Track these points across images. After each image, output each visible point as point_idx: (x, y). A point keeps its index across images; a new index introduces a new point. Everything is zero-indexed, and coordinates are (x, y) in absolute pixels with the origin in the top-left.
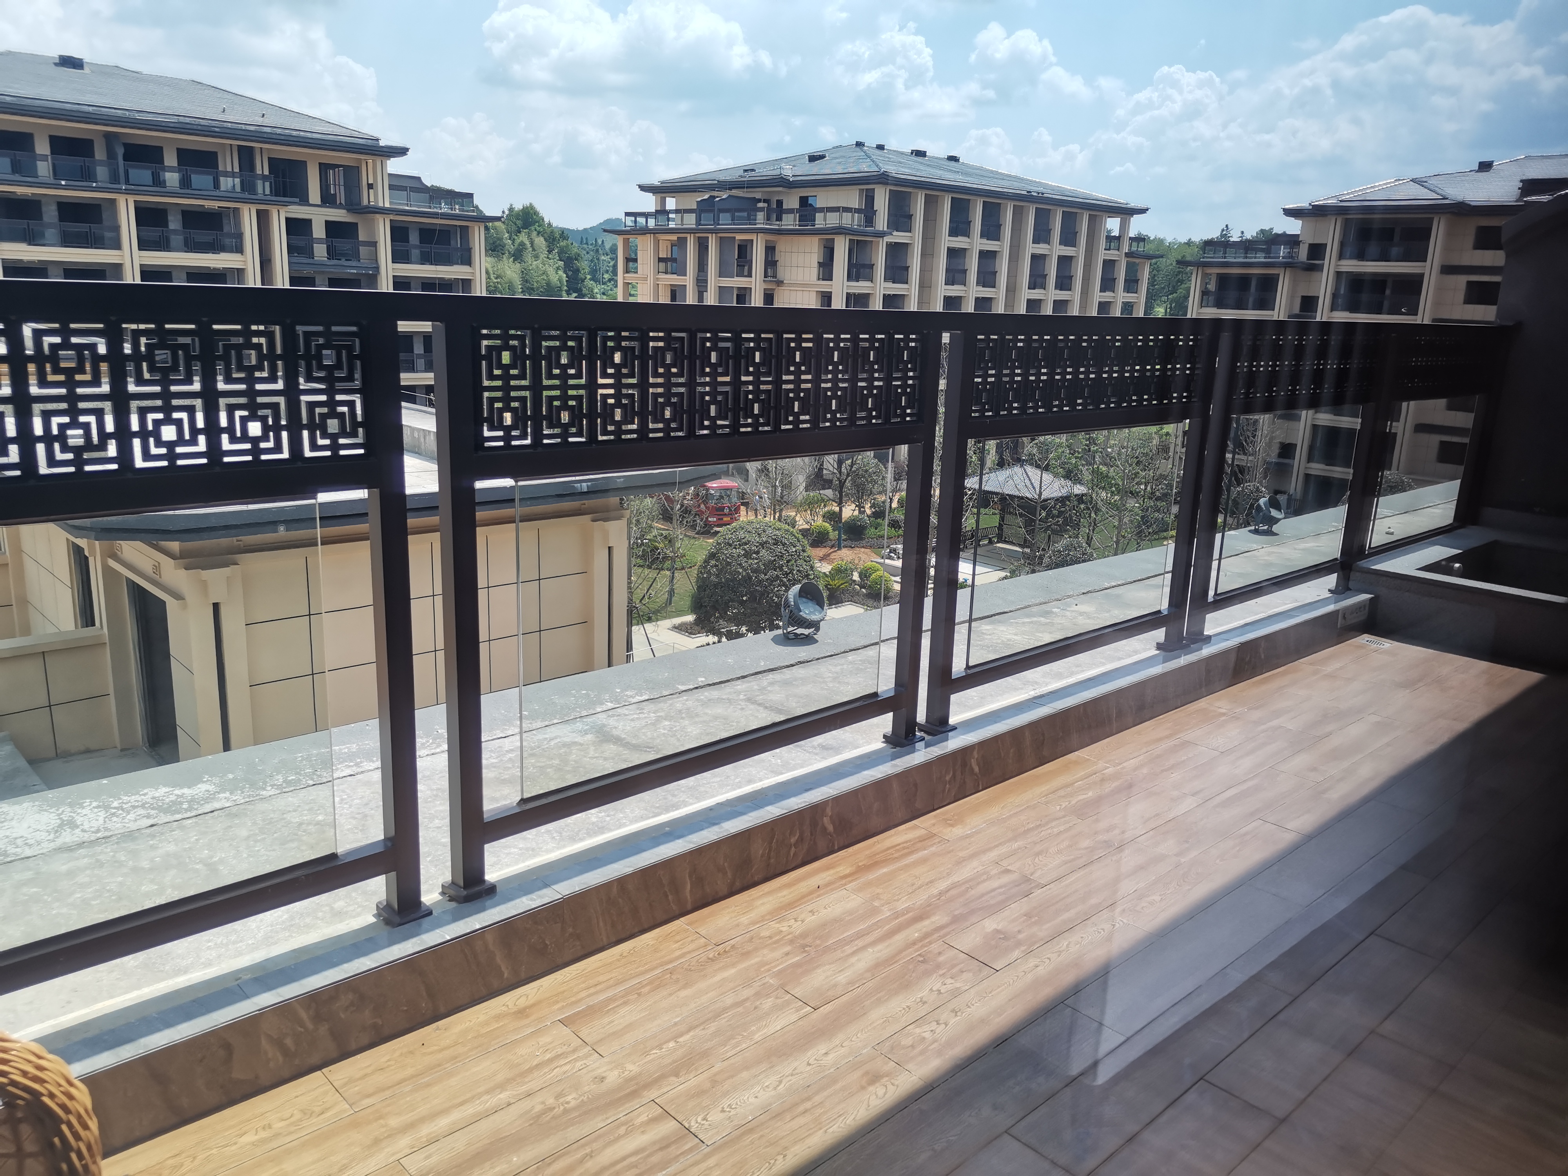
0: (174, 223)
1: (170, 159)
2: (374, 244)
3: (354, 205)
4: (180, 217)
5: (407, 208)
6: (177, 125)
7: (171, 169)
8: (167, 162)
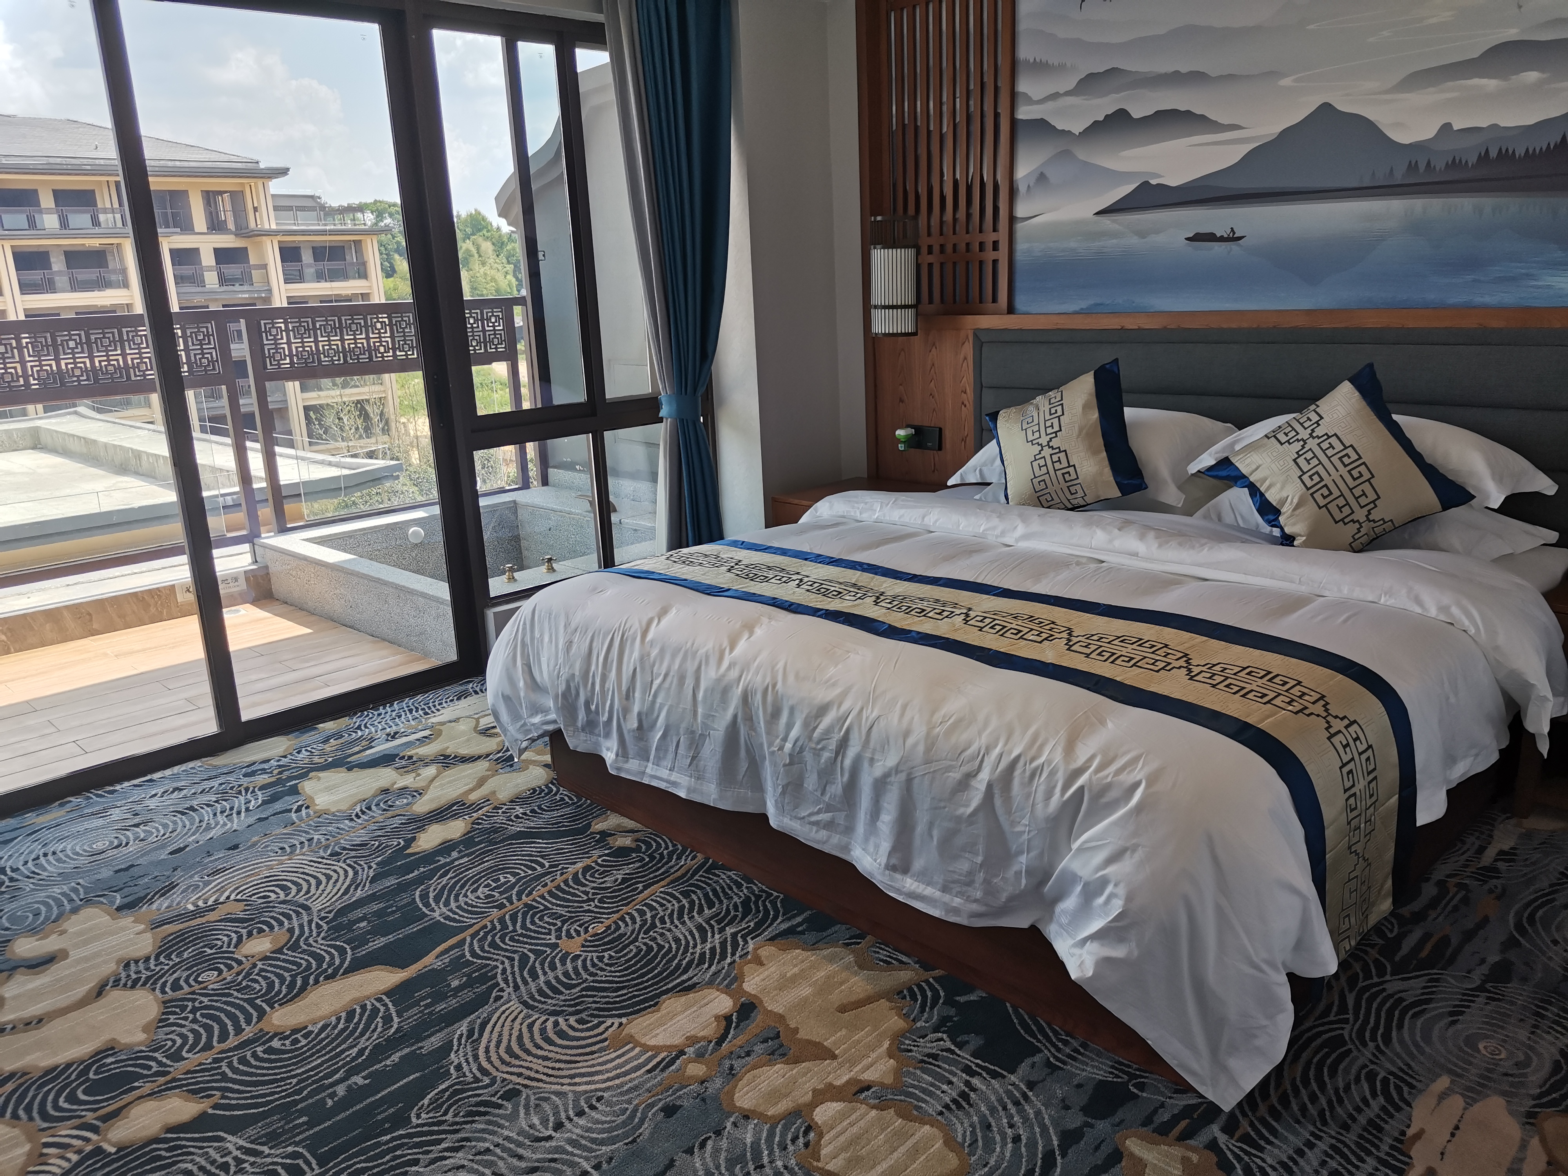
0: (58, 264)
1: (47, 201)
2: (265, 267)
3: (242, 231)
4: (63, 258)
5: (295, 228)
6: (46, 167)
7: (49, 211)
8: (44, 205)
